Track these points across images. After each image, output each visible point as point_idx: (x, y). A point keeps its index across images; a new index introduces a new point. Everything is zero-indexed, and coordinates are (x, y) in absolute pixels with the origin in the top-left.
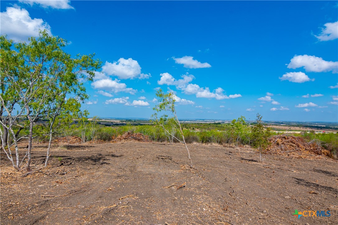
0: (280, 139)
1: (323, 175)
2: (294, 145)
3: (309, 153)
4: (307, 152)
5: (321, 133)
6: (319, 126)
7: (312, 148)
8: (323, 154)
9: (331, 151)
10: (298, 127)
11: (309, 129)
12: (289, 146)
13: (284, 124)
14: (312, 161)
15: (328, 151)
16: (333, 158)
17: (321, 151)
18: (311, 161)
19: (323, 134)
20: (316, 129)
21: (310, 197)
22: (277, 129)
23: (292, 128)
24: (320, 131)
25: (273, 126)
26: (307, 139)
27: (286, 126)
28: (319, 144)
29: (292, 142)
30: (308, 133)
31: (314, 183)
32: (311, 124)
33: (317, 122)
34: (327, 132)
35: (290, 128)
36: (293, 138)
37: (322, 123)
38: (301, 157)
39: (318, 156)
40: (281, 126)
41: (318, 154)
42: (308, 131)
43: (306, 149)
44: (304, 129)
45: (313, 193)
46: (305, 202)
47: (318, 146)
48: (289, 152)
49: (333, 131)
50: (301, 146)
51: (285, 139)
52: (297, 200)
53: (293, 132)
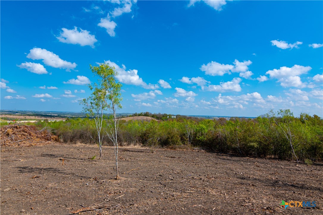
0: (11, 129)
1: (48, 158)
2: (26, 134)
3: (40, 140)
4: (38, 140)
5: (53, 121)
6: (53, 115)
7: (43, 135)
8: (52, 139)
9: (58, 136)
10: (33, 117)
11: (43, 118)
12: (20, 135)
13: (19, 113)
14: (42, 147)
15: (56, 136)
16: (60, 142)
17: (50, 137)
18: (40, 147)
19: (55, 122)
20: (50, 117)
21: (32, 182)
22: (11, 118)
23: (28, 117)
24: (53, 119)
25: (7, 116)
26: (39, 127)
27: (21, 115)
28: (49, 131)
29: (24, 131)
30: (42, 121)
31: (39, 167)
32: (46, 113)
33: (51, 112)
34: (58, 120)
35: (25, 118)
36: (26, 127)
37: (55, 113)
38: (32, 145)
39: (47, 142)
40: (16, 115)
41: (48, 140)
42: (42, 120)
43: (37, 137)
44: (39, 118)
45: (36, 177)
46: (25, 188)
47: (48, 133)
48: (20, 141)
49: (63, 119)
50: (33, 134)
51: (17, 128)
52: (17, 189)
53: (28, 121)
